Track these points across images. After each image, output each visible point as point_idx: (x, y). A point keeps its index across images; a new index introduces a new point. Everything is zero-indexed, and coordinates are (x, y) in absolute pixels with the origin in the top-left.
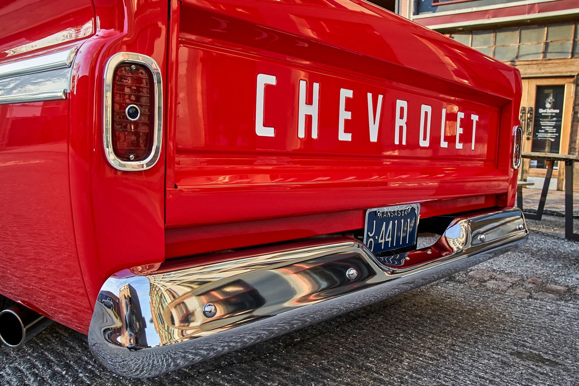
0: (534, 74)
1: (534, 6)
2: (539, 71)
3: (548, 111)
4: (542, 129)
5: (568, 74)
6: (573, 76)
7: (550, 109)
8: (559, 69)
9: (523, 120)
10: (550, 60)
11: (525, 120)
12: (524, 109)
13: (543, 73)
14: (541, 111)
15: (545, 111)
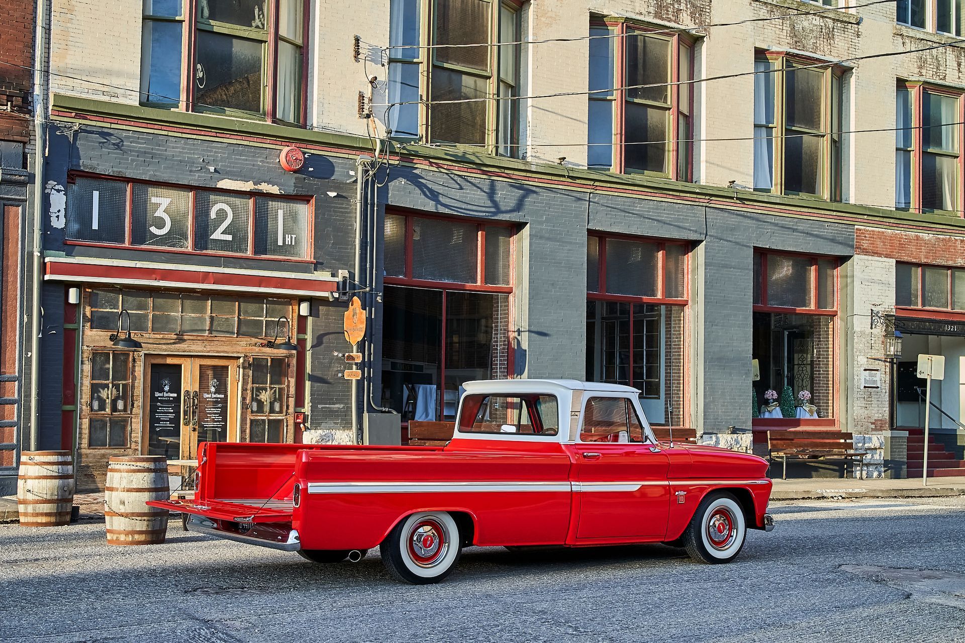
0: (199, 352)
1: (209, 275)
2: (205, 349)
3: (214, 396)
4: (208, 417)
5: (235, 355)
6: (239, 358)
7: (215, 394)
8: (226, 348)
9: (187, 407)
10: (216, 336)
11: (190, 407)
12: (187, 392)
13: (209, 352)
14: (206, 396)
15: (209, 396)
